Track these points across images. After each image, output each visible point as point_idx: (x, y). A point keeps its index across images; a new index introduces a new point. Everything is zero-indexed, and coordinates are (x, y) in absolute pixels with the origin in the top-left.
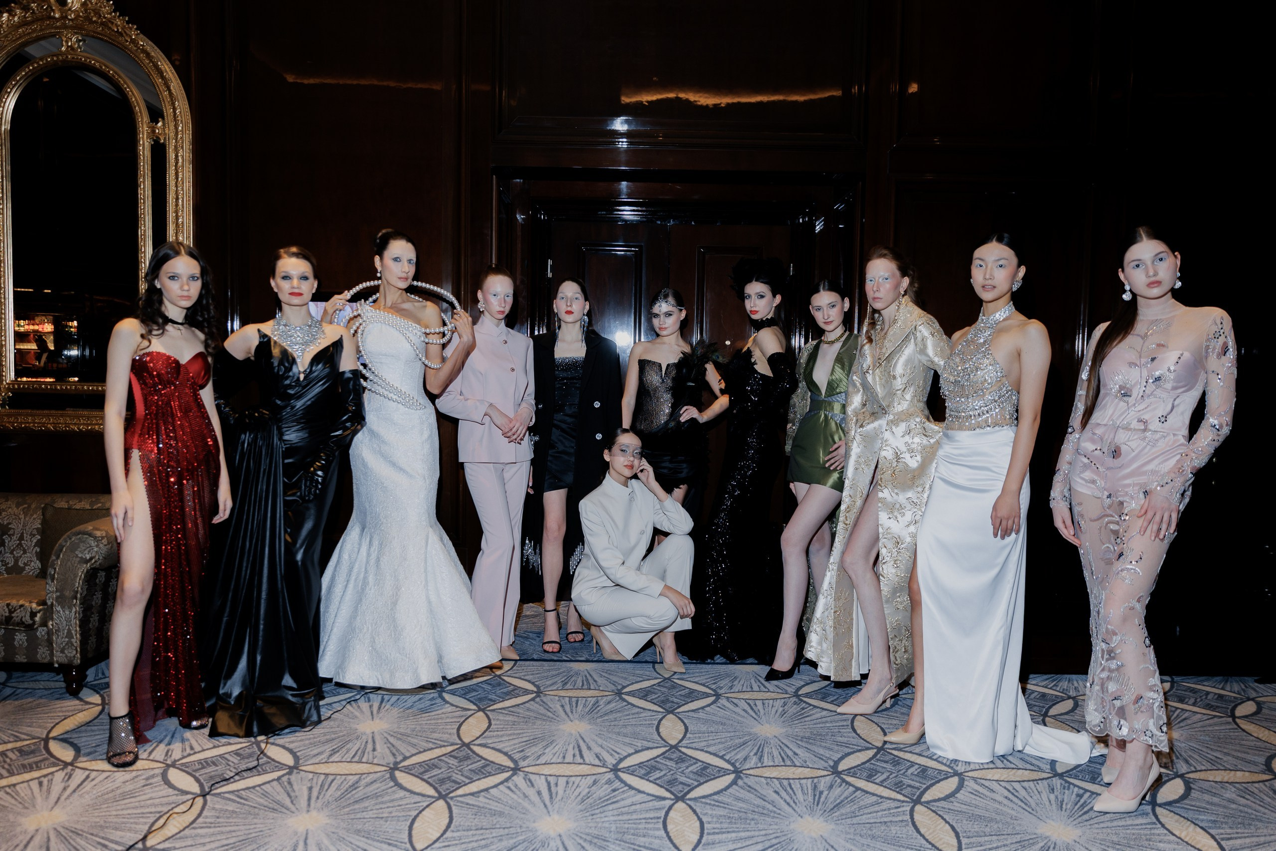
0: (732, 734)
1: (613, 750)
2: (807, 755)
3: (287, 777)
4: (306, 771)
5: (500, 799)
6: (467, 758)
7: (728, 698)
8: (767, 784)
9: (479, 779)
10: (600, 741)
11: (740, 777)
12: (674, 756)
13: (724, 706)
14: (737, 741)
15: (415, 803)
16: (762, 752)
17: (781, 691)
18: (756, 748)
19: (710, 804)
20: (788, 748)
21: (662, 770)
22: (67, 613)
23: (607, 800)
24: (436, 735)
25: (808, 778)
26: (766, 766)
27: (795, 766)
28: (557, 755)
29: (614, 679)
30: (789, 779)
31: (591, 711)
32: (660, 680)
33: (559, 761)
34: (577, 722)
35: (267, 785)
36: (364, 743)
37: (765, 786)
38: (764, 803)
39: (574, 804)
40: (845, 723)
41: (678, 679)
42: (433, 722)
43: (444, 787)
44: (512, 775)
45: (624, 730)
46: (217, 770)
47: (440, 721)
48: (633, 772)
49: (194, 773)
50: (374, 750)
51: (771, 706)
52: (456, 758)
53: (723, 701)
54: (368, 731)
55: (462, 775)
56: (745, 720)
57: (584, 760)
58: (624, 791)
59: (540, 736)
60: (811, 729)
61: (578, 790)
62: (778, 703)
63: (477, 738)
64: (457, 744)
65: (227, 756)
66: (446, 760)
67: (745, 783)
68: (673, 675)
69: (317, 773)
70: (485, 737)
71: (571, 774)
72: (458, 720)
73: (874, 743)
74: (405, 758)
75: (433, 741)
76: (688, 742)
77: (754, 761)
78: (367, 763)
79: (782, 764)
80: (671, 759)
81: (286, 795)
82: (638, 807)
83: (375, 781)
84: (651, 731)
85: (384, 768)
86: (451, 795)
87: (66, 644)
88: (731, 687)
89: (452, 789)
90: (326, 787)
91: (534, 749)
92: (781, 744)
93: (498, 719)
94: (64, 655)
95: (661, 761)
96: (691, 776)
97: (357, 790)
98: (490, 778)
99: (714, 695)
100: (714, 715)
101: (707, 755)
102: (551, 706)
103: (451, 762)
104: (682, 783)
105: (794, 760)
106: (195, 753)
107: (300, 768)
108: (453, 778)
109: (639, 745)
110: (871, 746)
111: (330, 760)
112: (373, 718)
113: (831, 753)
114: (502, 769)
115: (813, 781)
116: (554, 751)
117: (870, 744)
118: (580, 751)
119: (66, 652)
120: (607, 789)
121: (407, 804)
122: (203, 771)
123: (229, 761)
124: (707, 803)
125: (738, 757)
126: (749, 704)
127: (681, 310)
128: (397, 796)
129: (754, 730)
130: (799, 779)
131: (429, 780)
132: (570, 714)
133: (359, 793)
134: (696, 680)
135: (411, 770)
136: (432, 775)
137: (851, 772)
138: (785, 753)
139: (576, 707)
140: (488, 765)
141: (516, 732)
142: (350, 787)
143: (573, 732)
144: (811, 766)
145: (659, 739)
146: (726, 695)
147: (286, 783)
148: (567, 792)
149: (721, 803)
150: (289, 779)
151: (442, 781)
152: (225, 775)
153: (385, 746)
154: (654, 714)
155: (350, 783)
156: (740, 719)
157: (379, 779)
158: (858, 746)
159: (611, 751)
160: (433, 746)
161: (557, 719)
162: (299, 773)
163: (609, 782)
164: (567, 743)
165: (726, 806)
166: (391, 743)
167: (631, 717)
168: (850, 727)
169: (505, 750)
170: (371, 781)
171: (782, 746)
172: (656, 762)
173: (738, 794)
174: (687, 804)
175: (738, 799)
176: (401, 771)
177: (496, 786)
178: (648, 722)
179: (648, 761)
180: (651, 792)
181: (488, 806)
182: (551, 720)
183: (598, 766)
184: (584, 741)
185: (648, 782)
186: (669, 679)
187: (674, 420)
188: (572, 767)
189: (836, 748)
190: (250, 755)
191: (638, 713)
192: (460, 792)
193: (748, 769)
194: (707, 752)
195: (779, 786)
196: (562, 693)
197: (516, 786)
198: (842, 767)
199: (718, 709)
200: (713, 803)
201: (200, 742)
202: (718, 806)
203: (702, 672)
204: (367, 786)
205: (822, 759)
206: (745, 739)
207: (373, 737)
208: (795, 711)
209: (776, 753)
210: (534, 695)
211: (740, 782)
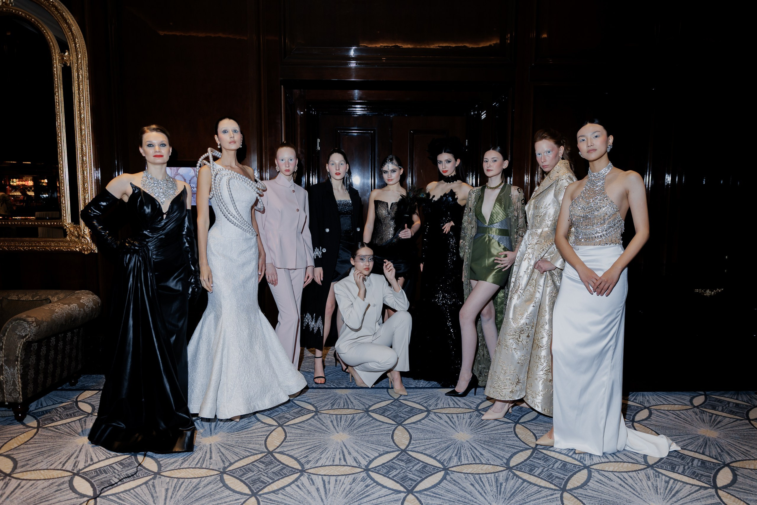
0: (440, 440)
1: (365, 454)
2: (489, 455)
3: (152, 481)
4: (165, 476)
5: (292, 495)
6: (271, 463)
7: (435, 413)
8: (466, 478)
9: (278, 480)
10: (356, 448)
11: (447, 474)
12: (404, 458)
13: (433, 419)
14: (444, 445)
15: (236, 500)
16: (460, 453)
17: (467, 407)
18: (456, 451)
19: (430, 496)
20: (477, 450)
21: (397, 470)
22: (12, 370)
23: (363, 494)
24: (251, 446)
25: (491, 473)
26: (463, 465)
27: (482, 464)
28: (329, 459)
29: (364, 400)
30: (479, 474)
31: (350, 425)
32: (392, 401)
33: (331, 463)
34: (341, 433)
35: (139, 488)
36: (204, 453)
37: (465, 480)
38: (465, 493)
39: (341, 498)
40: (510, 430)
41: (403, 400)
42: (249, 435)
43: (256, 486)
44: (300, 476)
45: (371, 439)
46: (106, 477)
47: (254, 435)
48: (379, 471)
49: (90, 480)
50: (211, 458)
51: (462, 419)
52: (263, 463)
53: (432, 415)
54: (208, 444)
55: (267, 477)
56: (447, 429)
57: (346, 463)
58: (373, 487)
59: (318, 444)
60: (489, 434)
61: (344, 486)
62: (467, 416)
63: (278, 447)
64: (265, 452)
65: (114, 465)
66: (257, 464)
67: (451, 478)
68: (400, 397)
69: (172, 477)
70: (283, 446)
71: (339, 474)
72: (266, 434)
73: (530, 445)
74: (231, 464)
75: (249, 450)
76: (412, 446)
77: (455, 461)
78: (205, 468)
79: (474, 462)
80: (402, 461)
81: (150, 496)
82: (383, 499)
83: (210, 483)
84: (389, 439)
85: (216, 472)
86: (260, 493)
87: (12, 390)
88: (436, 405)
89: (261, 488)
90: (177, 489)
91: (314, 455)
92: (471, 447)
93: (291, 433)
94: (11, 397)
95: (396, 462)
96: (416, 473)
97: (198, 490)
98: (285, 478)
99: (426, 411)
100: (427, 425)
101: (425, 456)
102: (324, 421)
103: (260, 466)
104: (411, 479)
105: (481, 459)
106: (94, 463)
107: (162, 474)
108: (262, 479)
109: (382, 450)
110: (528, 447)
111: (181, 467)
112: (211, 434)
113: (504, 453)
114: (293, 471)
115: (495, 475)
116: (327, 456)
117: (528, 445)
118: (344, 456)
119: (13, 395)
120: (362, 485)
121: (230, 501)
122: (97, 478)
123: (115, 469)
124: (428, 495)
125: (445, 457)
126: (448, 417)
127: (400, 169)
128: (224, 494)
129: (453, 437)
130: (486, 473)
131: (246, 481)
132: (336, 427)
133: (199, 493)
134: (414, 400)
135: (234, 473)
136: (248, 477)
137: (519, 467)
138: (475, 454)
139: (340, 422)
140: (284, 468)
141: (302, 442)
142: (194, 487)
143: (339, 441)
144: (492, 463)
145: (394, 445)
146: (434, 411)
147: (151, 486)
148: (336, 488)
149: (437, 494)
150: (153, 483)
151: (254, 482)
152: (111, 481)
153: (218, 454)
154: (390, 426)
155: (193, 485)
156: (444, 428)
157: (212, 481)
158: (520, 447)
159: (364, 455)
160: (249, 454)
161: (329, 431)
162: (160, 477)
163: (363, 480)
164: (335, 450)
165: (440, 497)
166: (222, 453)
167: (375, 428)
168: (513, 433)
169: (295, 456)
170: (208, 483)
171: (472, 448)
172: (393, 462)
173: (447, 487)
174: (415, 496)
175: (448, 491)
176: (228, 474)
177: (289, 485)
178: (386, 432)
179: (388, 462)
180: (391, 487)
181: (284, 501)
182: (324, 432)
183: (356, 467)
184: (346, 448)
185: (388, 479)
186: (397, 399)
187: (396, 238)
188: (339, 468)
189: (507, 449)
190: (130, 465)
191: (379, 426)
192: (266, 490)
193: (452, 467)
194: (425, 454)
195: (473, 479)
196: (331, 412)
197: (303, 484)
198: (512, 463)
199: (430, 421)
200: (432, 494)
201: (97, 455)
202: (435, 497)
203: (417, 394)
204: (204, 487)
205: (499, 458)
206: (448, 443)
207: (210, 448)
208: (478, 422)
209: (469, 454)
210: (314, 414)
211: (448, 477)
